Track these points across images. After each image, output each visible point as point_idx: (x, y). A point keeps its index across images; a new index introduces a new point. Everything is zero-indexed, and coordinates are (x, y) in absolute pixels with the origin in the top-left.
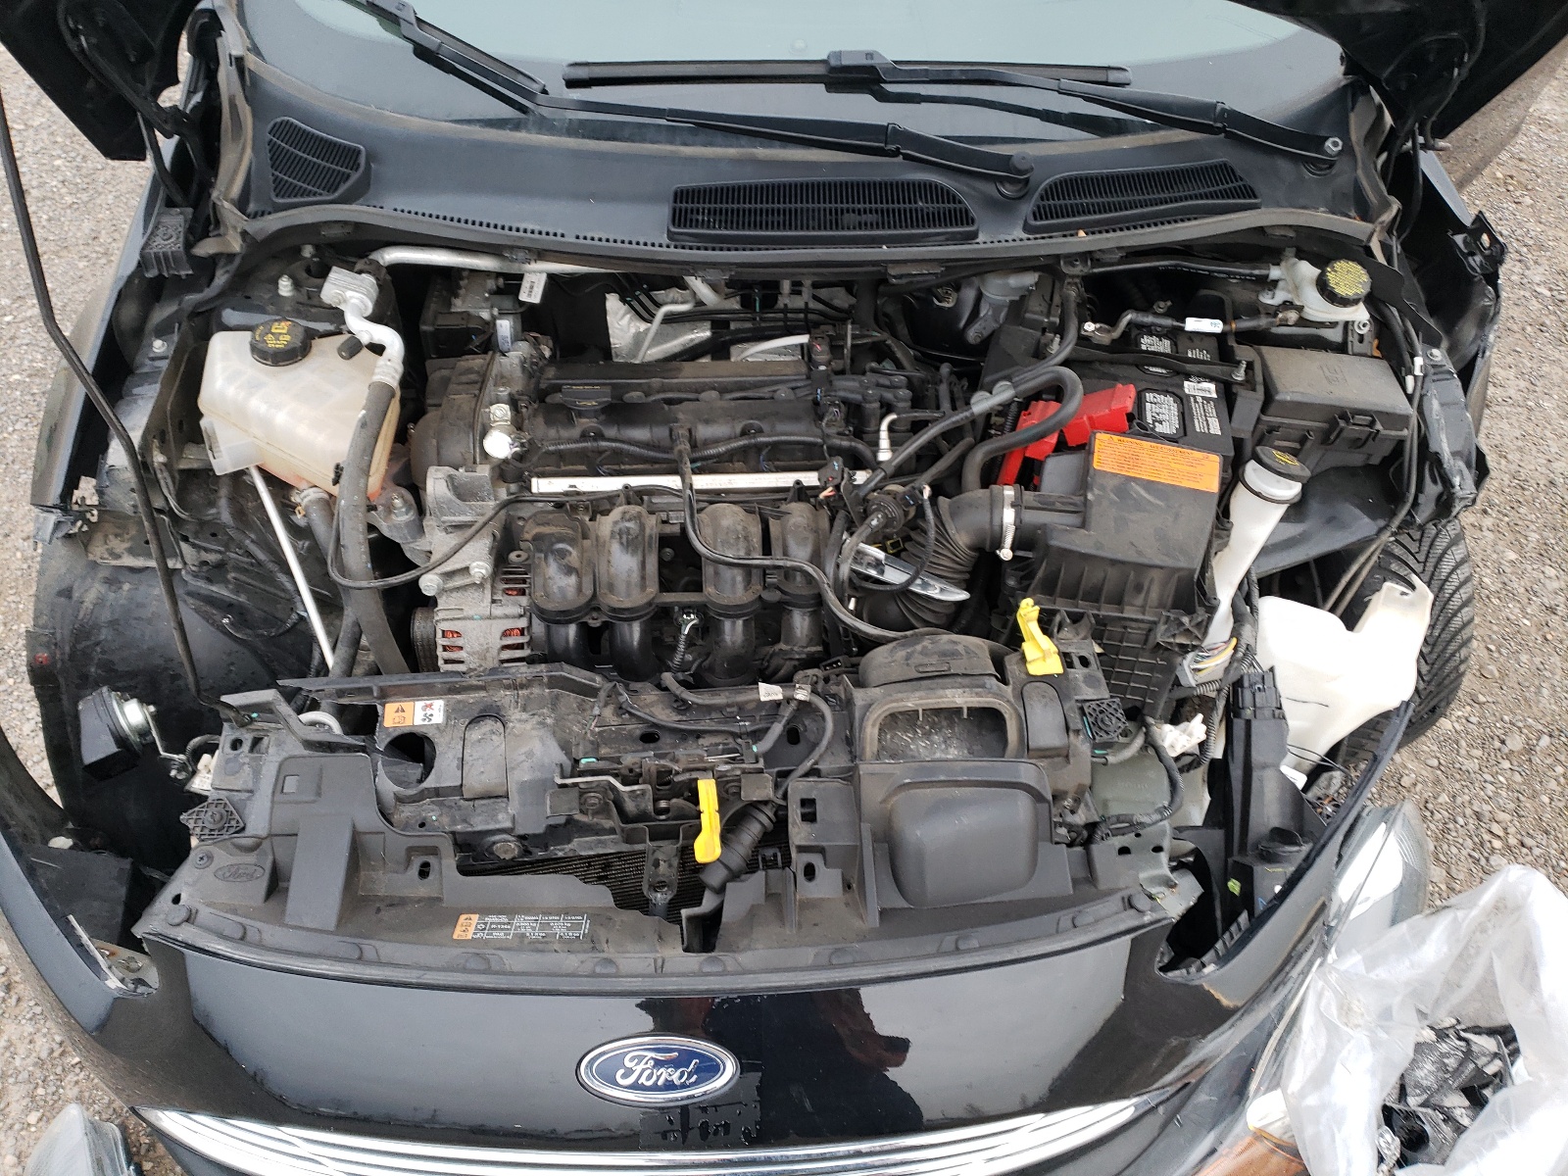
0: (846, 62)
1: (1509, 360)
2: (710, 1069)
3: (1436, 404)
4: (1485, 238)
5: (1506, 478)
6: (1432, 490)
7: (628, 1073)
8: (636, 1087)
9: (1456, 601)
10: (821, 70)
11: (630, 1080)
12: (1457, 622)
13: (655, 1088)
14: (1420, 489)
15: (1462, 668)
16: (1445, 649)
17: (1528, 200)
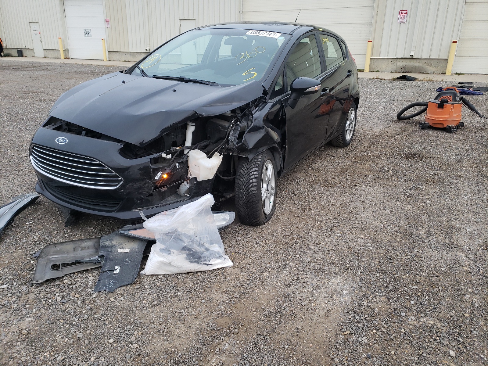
8: (59, 142)
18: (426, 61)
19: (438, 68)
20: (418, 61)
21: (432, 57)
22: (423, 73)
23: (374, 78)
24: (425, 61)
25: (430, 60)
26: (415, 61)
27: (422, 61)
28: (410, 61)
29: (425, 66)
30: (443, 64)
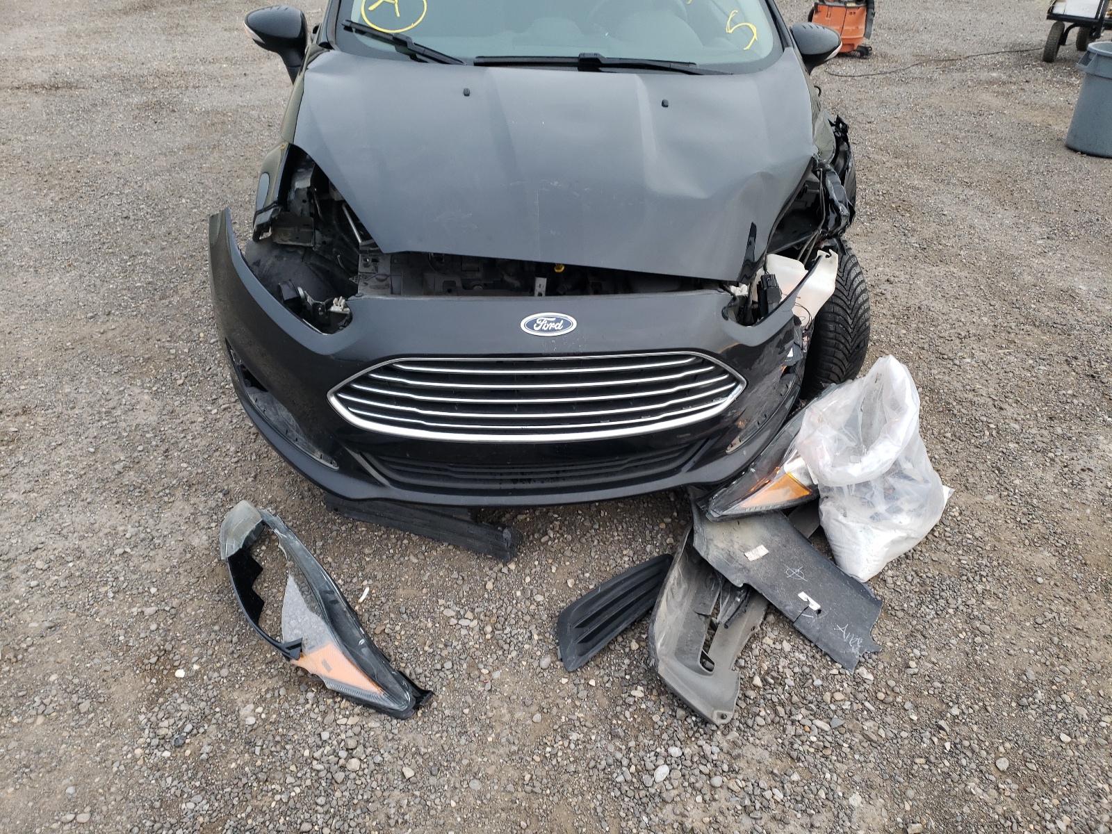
0: (586, 56)
1: (901, 268)
2: (567, 324)
3: (829, 182)
4: (841, 125)
5: (901, 307)
6: (833, 217)
7: (538, 325)
8: (541, 330)
9: (859, 290)
10: (576, 61)
11: (539, 328)
12: (860, 300)
13: (548, 331)
14: (828, 214)
15: (867, 324)
16: (858, 312)
17: (908, 215)
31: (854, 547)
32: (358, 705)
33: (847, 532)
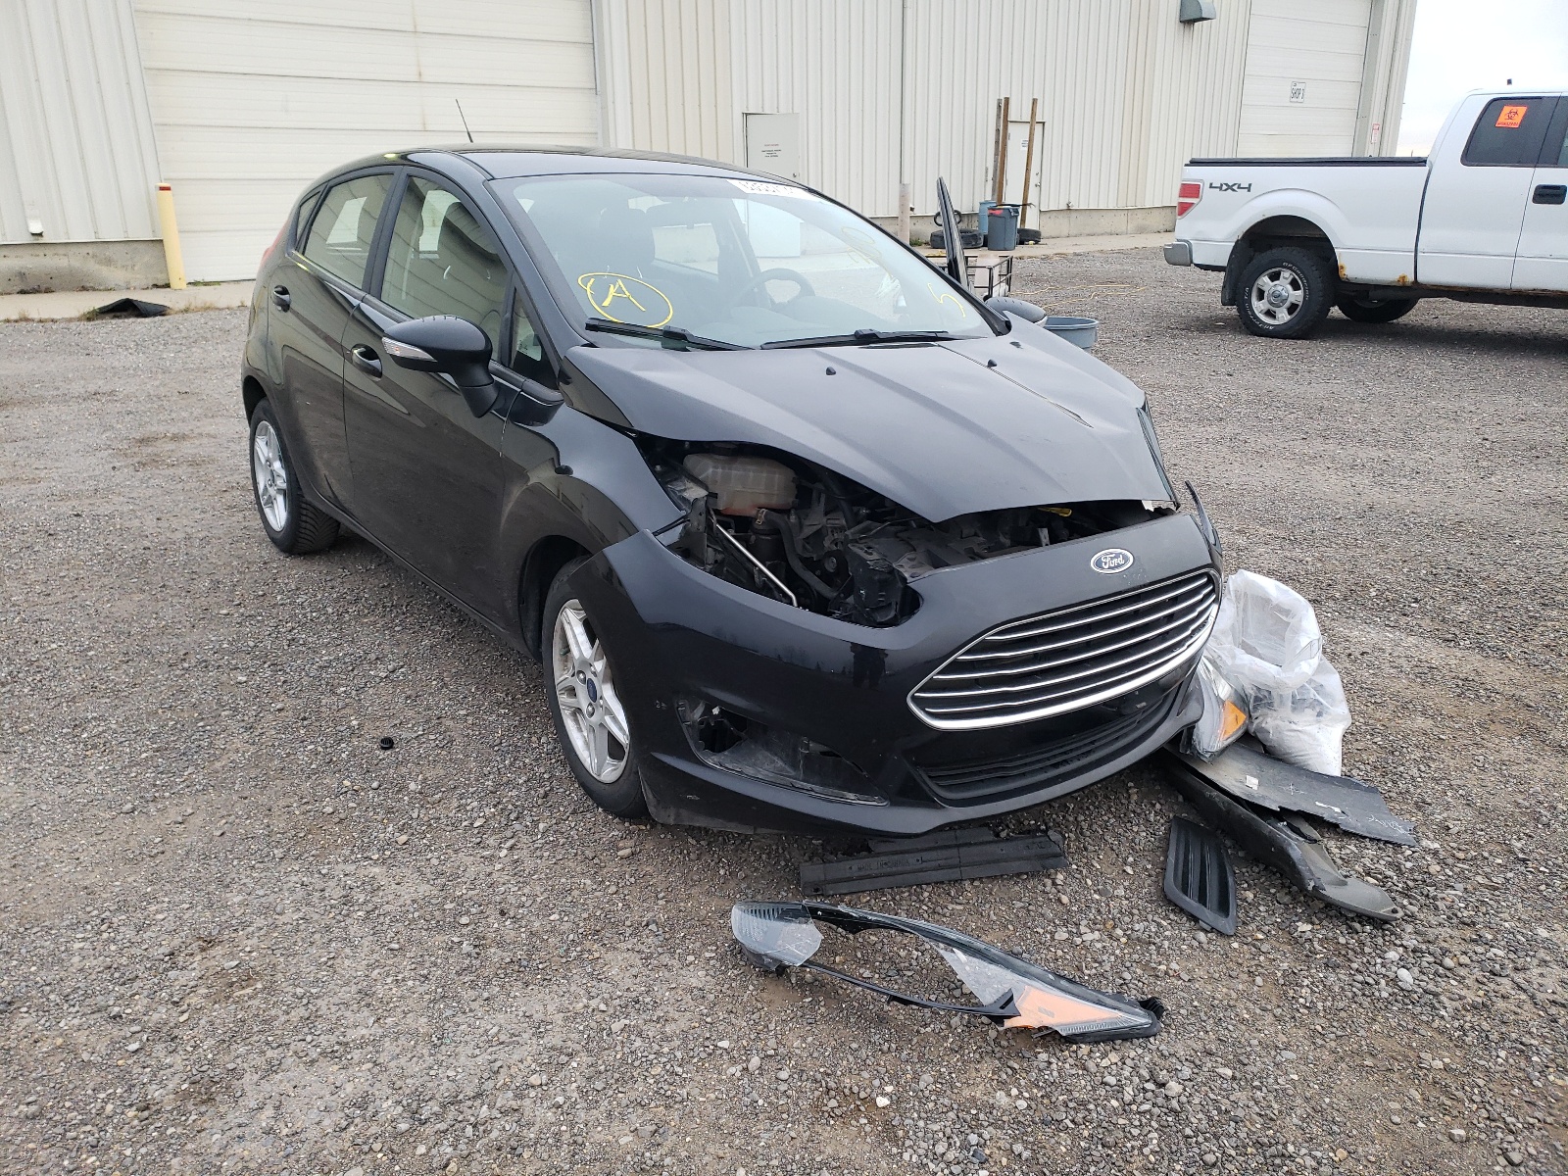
13: (1115, 567)
18: (90, 250)
19: (136, 268)
20: (61, 250)
21: (107, 236)
22: (94, 289)
23: (8, 321)
24: (84, 250)
25: (101, 246)
26: (49, 251)
27: (74, 249)
28: (31, 251)
29: (93, 267)
30: (146, 259)
31: (1319, 749)
32: (1097, 1043)
33: (1306, 737)
